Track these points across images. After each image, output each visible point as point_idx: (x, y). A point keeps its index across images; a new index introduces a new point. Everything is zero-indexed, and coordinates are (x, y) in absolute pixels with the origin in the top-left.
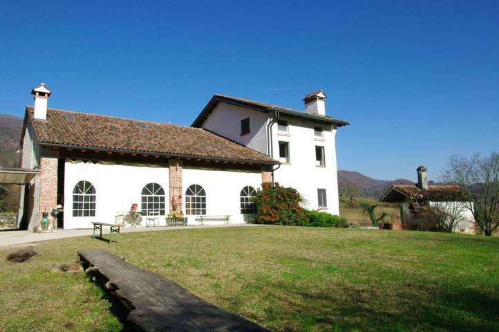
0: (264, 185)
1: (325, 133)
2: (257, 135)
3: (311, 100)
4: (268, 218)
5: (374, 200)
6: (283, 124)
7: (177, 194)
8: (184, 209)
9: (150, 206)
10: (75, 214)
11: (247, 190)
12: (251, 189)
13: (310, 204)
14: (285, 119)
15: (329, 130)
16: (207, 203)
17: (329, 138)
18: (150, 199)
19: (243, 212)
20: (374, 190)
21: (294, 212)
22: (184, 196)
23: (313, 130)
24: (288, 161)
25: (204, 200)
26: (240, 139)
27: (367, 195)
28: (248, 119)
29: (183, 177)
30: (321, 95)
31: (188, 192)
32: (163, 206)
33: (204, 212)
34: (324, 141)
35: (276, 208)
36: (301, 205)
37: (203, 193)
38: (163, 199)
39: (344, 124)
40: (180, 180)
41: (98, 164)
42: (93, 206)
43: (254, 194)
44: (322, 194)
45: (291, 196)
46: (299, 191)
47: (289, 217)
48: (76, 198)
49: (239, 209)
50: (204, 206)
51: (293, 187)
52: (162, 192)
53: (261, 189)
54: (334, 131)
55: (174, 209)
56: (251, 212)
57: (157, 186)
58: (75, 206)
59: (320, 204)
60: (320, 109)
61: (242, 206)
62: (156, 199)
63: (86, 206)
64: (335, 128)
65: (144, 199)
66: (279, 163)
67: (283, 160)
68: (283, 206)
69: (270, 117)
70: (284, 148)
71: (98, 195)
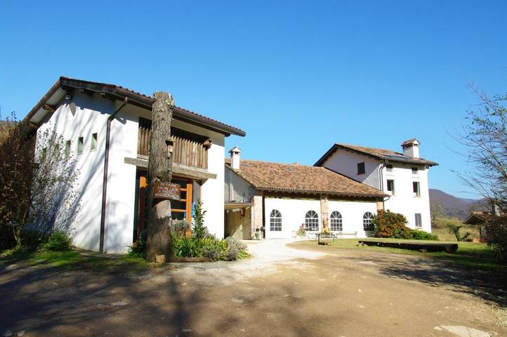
0: (379, 212)
1: (420, 172)
2: (371, 175)
3: (407, 146)
4: (385, 234)
5: (458, 221)
6: (389, 167)
7: (325, 217)
8: (330, 227)
9: (310, 225)
10: (272, 229)
11: (367, 215)
12: (370, 214)
13: (411, 225)
14: (391, 163)
15: (423, 169)
16: (343, 223)
17: (422, 176)
18: (310, 220)
19: (365, 229)
20: (457, 209)
21: (403, 230)
22: (330, 219)
23: (411, 170)
24: (393, 194)
25: (341, 221)
26: (356, 177)
27: (450, 215)
28: (363, 163)
29: (329, 206)
30: (415, 142)
31: (332, 216)
32: (317, 225)
33: (341, 229)
34: (418, 178)
35: (390, 227)
36: (407, 225)
37: (340, 217)
38: (317, 221)
39: (435, 164)
40: (327, 208)
41: (282, 199)
42: (280, 225)
43: (372, 217)
44: (418, 217)
45: (400, 219)
46: (405, 215)
47: (399, 233)
48: (272, 220)
49: (363, 227)
50: (341, 225)
51: (401, 213)
52: (316, 216)
53: (376, 214)
54: (427, 170)
55: (324, 227)
56: (370, 230)
57: (314, 212)
58: (272, 225)
59: (417, 225)
60: (416, 153)
61: (364, 225)
62: (314, 220)
63: (276, 225)
64: (428, 168)
65: (307, 221)
66: (389, 196)
67: (390, 193)
68: (395, 226)
69: (382, 163)
70: (390, 184)
71: (282, 218)
